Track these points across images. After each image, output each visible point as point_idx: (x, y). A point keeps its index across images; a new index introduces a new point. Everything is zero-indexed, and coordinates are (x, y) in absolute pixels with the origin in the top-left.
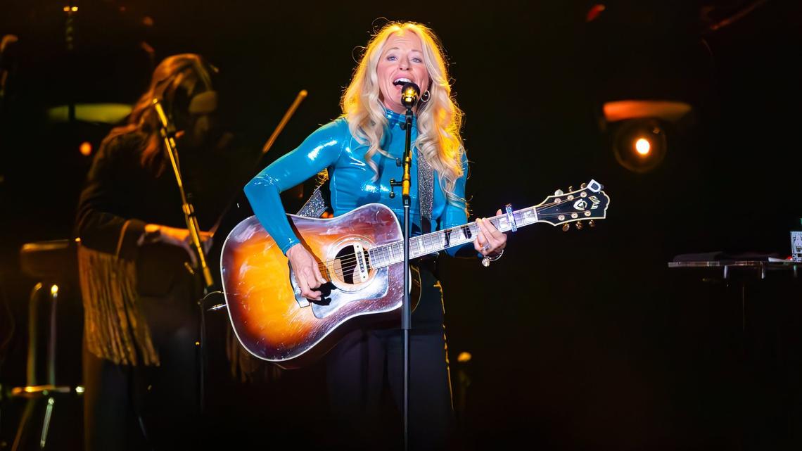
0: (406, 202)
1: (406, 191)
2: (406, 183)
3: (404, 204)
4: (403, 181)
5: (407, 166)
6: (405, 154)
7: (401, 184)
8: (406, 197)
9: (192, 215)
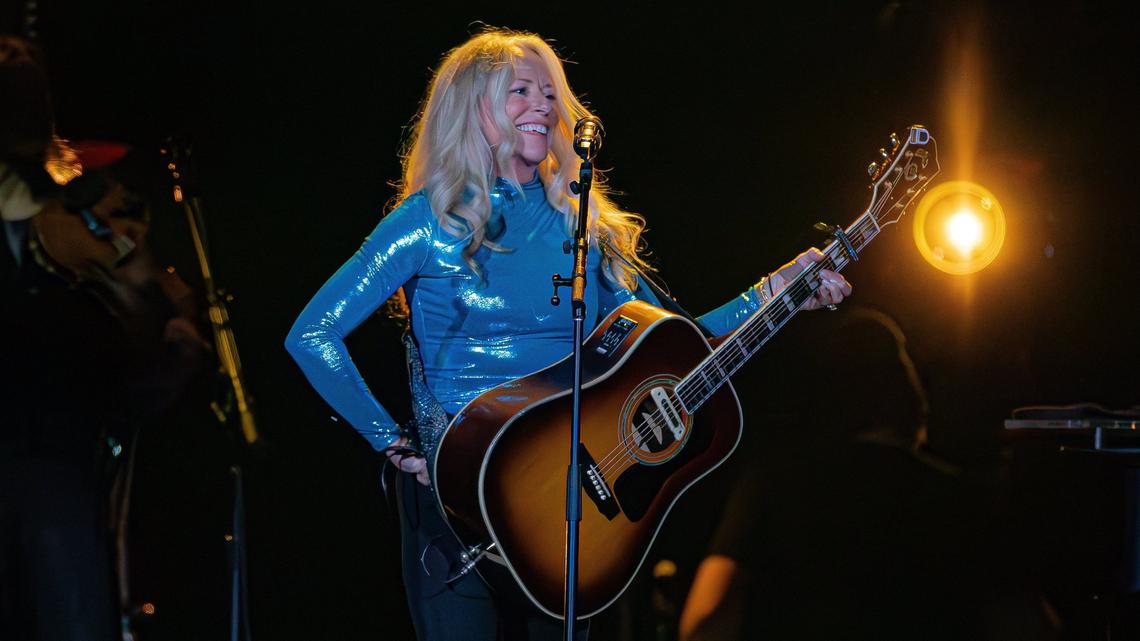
0: (579, 311)
1: (578, 295)
2: (579, 281)
3: (575, 315)
4: (574, 277)
5: (580, 254)
6: (577, 232)
7: (570, 283)
8: (578, 304)
9: (226, 326)
